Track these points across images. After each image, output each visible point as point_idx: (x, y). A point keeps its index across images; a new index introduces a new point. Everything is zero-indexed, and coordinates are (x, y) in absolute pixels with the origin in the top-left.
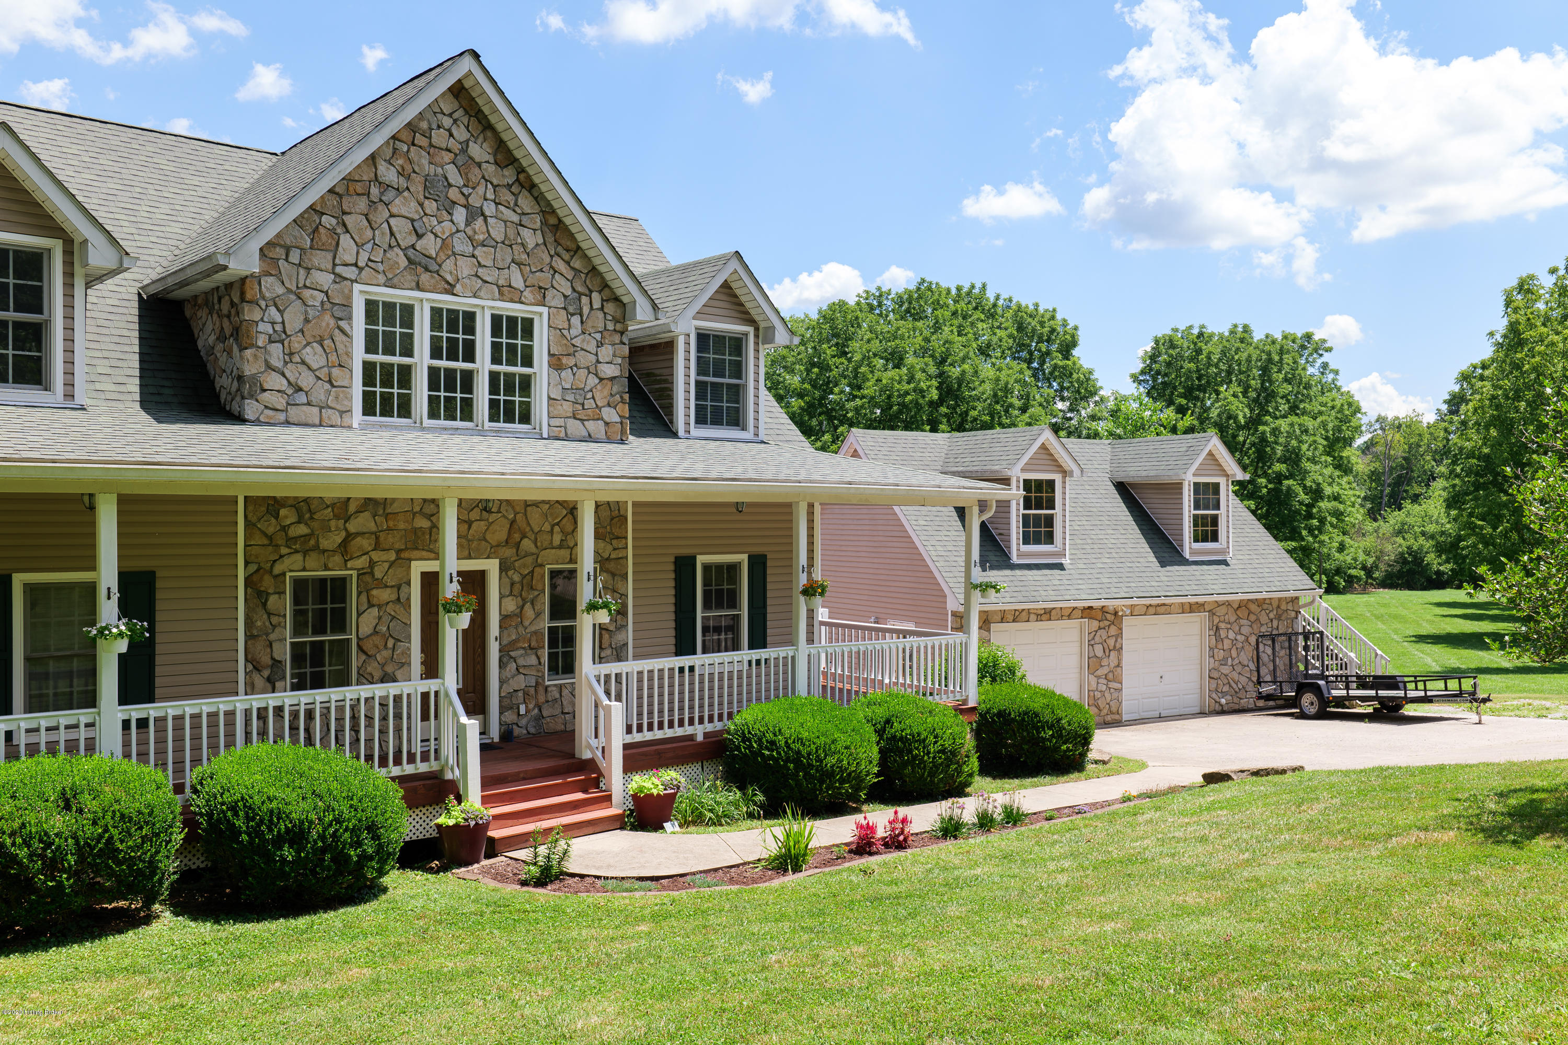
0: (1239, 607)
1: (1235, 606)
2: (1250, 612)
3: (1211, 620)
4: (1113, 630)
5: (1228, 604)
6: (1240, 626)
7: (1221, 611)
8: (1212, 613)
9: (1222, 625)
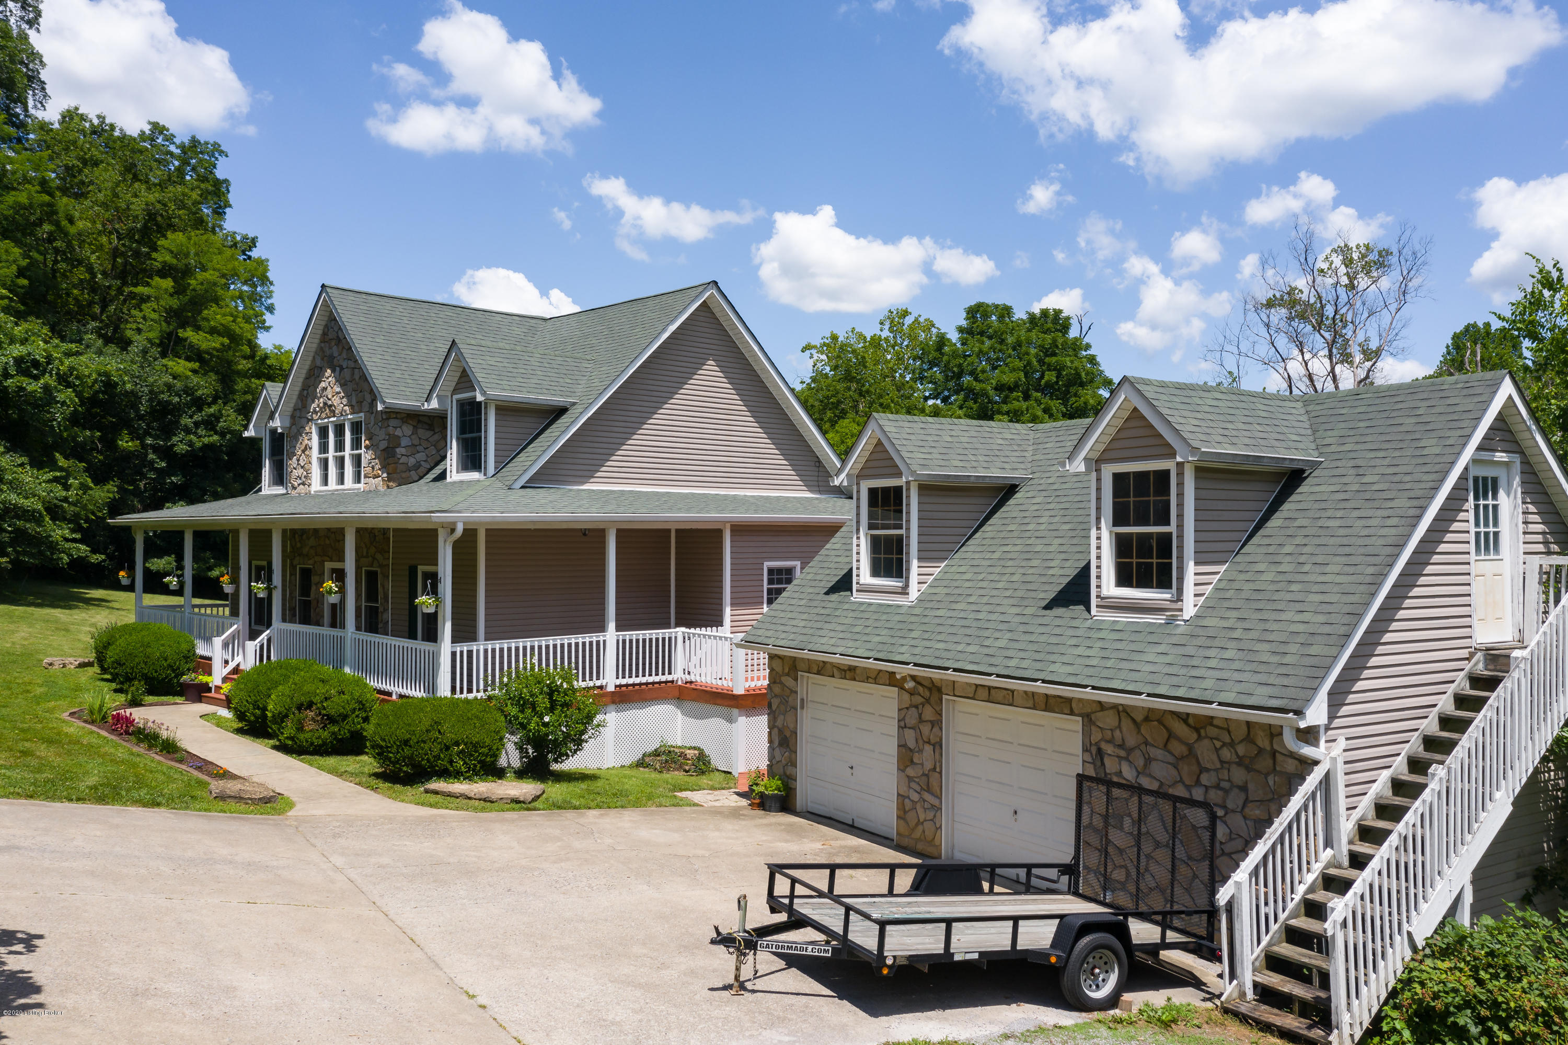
0: (1147, 719)
1: (1139, 718)
2: (1171, 735)
3: (1086, 733)
4: (928, 713)
5: (1121, 711)
6: (1148, 760)
7: (1108, 720)
8: (1088, 719)
9: (1108, 749)
